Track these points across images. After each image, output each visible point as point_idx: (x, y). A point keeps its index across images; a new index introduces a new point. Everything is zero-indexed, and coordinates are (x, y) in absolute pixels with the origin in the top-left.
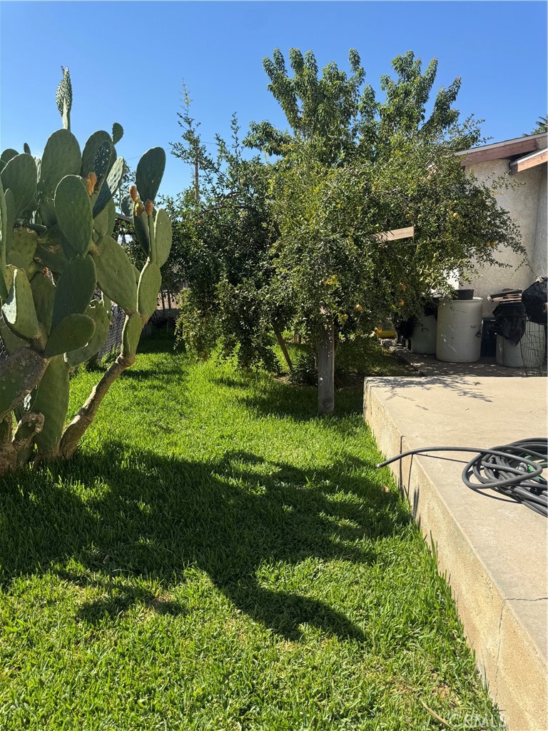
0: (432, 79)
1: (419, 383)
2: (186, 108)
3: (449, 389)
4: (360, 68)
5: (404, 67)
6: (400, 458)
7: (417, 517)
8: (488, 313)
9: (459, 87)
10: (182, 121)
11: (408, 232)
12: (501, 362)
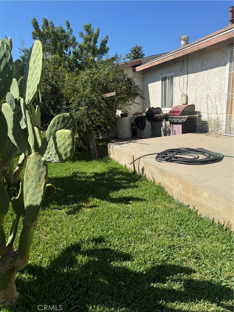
0: (98, 35)
1: (126, 143)
2: (22, 46)
3: (135, 143)
4: (71, 28)
5: (88, 29)
6: (133, 162)
7: (144, 175)
8: (133, 121)
9: (108, 39)
10: (21, 51)
11: (113, 94)
12: (139, 137)
